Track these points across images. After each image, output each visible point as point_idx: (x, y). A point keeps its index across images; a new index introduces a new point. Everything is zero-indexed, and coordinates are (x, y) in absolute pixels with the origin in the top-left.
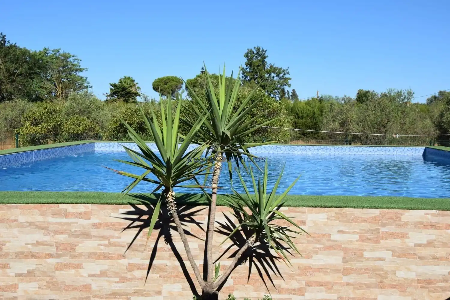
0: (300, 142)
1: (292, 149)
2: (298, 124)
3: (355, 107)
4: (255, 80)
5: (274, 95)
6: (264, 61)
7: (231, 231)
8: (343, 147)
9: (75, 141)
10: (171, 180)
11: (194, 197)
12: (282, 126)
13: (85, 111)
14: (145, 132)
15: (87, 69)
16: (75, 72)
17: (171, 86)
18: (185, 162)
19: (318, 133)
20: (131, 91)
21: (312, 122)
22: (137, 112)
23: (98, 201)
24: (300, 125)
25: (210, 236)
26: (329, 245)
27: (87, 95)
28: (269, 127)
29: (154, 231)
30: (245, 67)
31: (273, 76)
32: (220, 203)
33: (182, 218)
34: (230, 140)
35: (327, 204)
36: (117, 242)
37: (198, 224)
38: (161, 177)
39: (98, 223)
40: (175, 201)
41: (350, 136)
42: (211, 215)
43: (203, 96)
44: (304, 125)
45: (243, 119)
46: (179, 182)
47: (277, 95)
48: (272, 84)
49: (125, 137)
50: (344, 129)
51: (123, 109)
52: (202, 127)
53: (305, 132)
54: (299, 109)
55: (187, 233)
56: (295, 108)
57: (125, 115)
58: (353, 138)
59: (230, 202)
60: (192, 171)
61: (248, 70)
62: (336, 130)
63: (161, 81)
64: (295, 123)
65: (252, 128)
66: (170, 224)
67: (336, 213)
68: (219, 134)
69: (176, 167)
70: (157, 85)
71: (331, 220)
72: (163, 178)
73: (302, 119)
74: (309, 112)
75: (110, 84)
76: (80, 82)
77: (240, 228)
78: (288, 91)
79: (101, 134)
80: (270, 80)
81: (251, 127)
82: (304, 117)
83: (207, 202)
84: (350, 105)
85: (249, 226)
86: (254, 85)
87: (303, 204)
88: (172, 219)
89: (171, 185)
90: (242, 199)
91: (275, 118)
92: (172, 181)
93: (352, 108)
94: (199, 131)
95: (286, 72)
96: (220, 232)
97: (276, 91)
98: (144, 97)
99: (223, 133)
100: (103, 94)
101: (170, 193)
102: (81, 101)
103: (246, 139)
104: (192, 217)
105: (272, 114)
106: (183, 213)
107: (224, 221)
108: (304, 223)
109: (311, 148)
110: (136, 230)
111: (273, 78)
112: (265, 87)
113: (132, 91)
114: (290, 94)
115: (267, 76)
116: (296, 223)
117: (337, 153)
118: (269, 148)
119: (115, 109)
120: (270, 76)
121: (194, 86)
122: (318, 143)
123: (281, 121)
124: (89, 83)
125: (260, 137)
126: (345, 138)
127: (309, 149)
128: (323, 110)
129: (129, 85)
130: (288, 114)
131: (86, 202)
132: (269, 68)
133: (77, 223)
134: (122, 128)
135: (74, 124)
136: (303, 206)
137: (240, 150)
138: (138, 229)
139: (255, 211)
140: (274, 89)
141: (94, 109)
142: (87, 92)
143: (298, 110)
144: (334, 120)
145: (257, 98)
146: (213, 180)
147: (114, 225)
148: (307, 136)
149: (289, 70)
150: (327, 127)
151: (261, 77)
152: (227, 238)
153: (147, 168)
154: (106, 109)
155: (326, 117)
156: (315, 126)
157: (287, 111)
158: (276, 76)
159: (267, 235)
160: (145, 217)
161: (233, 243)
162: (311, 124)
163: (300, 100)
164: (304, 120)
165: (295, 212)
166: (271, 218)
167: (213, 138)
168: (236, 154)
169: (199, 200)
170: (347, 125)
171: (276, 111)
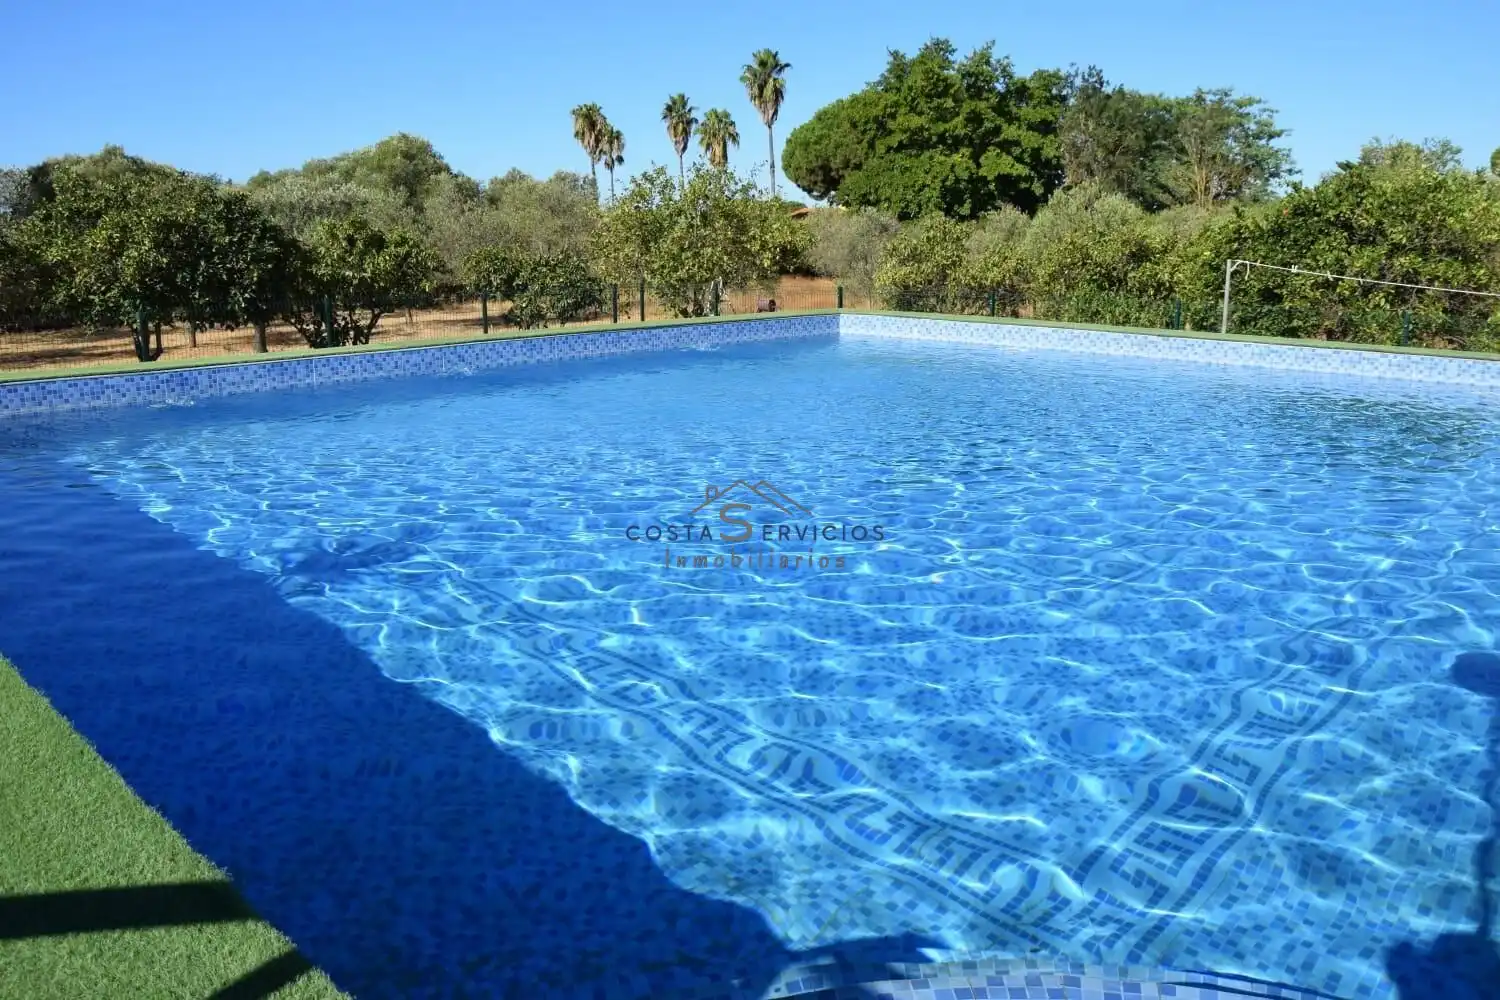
124: (1292, 163)
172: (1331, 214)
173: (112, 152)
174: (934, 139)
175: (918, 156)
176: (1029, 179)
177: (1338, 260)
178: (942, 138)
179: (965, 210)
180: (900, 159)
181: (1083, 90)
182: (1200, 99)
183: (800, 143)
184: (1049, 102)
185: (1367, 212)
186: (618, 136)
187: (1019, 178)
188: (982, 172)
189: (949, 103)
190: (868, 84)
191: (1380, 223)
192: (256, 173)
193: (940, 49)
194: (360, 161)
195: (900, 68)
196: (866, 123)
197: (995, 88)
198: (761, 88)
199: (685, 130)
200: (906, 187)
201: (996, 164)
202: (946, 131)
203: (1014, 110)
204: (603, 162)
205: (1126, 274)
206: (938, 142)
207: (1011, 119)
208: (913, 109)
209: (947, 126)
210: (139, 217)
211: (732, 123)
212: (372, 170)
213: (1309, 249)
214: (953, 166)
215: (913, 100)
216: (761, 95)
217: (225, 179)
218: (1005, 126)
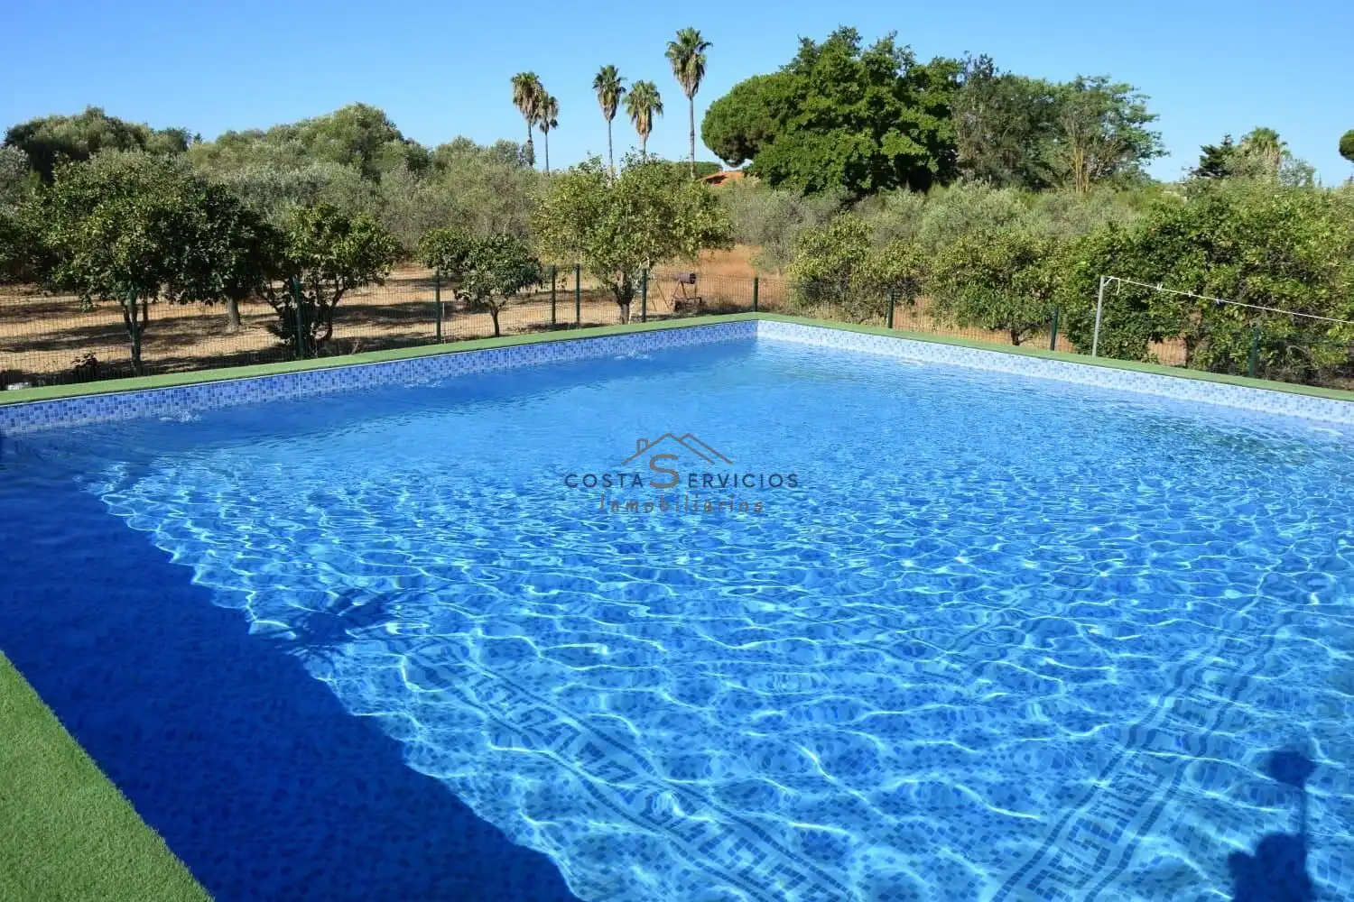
172: (1194, 233)
173: (93, 114)
174: (841, 119)
175: (825, 134)
176: (924, 157)
177: (1199, 277)
178: (847, 119)
179: (867, 184)
180: (809, 137)
181: (975, 76)
182: (1080, 85)
183: (717, 115)
184: (945, 88)
185: (1225, 233)
186: (553, 101)
187: (917, 157)
188: (884, 151)
189: (855, 87)
190: (781, 67)
191: (1236, 244)
192: (224, 133)
193: (847, 37)
194: (320, 127)
195: (810, 54)
196: (779, 102)
197: (896, 74)
198: (684, 63)
199: (614, 98)
200: (813, 162)
201: (896, 145)
202: (851, 112)
203: (914, 95)
204: (538, 125)
205: (1010, 276)
206: (844, 122)
207: (910, 103)
208: (822, 92)
209: (853, 108)
210: (131, 205)
211: (657, 94)
212: (331, 136)
213: (1173, 264)
214: (857, 145)
215: (822, 82)
216: (684, 69)
217: (194, 134)
218: (904, 110)
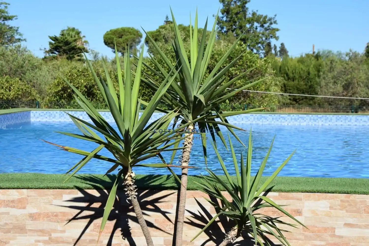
0: (291, 110)
1: (281, 119)
2: (288, 88)
3: (364, 64)
4: (233, 31)
5: (257, 51)
6: (245, 6)
7: (206, 222)
8: (347, 116)
9: (5, 108)
10: (130, 158)
11: (159, 179)
12: (267, 89)
13: (17, 71)
14: (94, 98)
15: (16, 16)
16: (3, 21)
17: (127, 40)
18: (148, 134)
19: (313, 98)
20: (76, 46)
21: (306, 85)
22: (83, 73)
23: (36, 184)
24: (291, 88)
25: (179, 229)
26: (332, 242)
27: (19, 51)
28: (251, 91)
29: (108, 222)
30: (221, 15)
31: (256, 27)
32: (191, 186)
33: (143, 206)
34: (204, 107)
35: (330, 189)
36: (61, 237)
37: (164, 213)
38: (117, 153)
39: (36, 213)
40: (135, 184)
41: (356, 102)
42: (180, 202)
43: (168, 52)
44: (296, 89)
45: (220, 81)
46: (139, 160)
47: (261, 51)
48: (255, 37)
49: (69, 104)
50: (348, 93)
51: (67, 69)
52: (168, 91)
53: (297, 98)
54: (290, 68)
55: (150, 224)
56: (285, 67)
57: (70, 76)
58: (360, 104)
59: (205, 185)
60: (156, 146)
61: (225, 19)
62: (338, 95)
63: (114, 34)
64: (285, 86)
65: (230, 92)
66: (128, 214)
67: (342, 201)
68: (190, 99)
69: (137, 141)
70: (110, 39)
71: (335, 209)
72: (120, 155)
73: (293, 81)
74: (302, 72)
75: (49, 37)
76: (9, 33)
77: (217, 219)
78: (275, 45)
79: (39, 100)
80: (252, 32)
81: (228, 91)
82: (296, 79)
83: (175, 185)
84: (357, 62)
85: (229, 216)
86: (231, 37)
87: (298, 189)
88: (130, 208)
89: (131, 163)
90: (219, 181)
91: (259, 80)
92: (132, 158)
93: (359, 65)
94: (165, 96)
95: (272, 21)
96: (192, 224)
97: (260, 45)
98: (93, 53)
99: (195, 98)
100: (40, 49)
101: (129, 174)
102: (11, 59)
103: (222, 106)
104: (157, 204)
105: (254, 74)
106: (145, 199)
107: (197, 210)
108: (299, 213)
109: (305, 118)
110: (85, 222)
111: (256, 29)
112: (246, 40)
113: (78, 46)
114: (278, 49)
115: (248, 26)
116: (289, 212)
117: (339, 123)
118: (252, 118)
119: (56, 68)
120: (252, 26)
121: (156, 40)
122: (314, 112)
123: (266, 84)
124: (20, 35)
125: (240, 104)
126: (350, 105)
127: (285, 119)
128: (321, 70)
129: (74, 39)
130: (276, 75)
131: (20, 186)
132: (250, 16)
133: (8, 213)
134: (65, 93)
135: (3, 88)
136: (298, 191)
137: (218, 120)
138: (88, 220)
139: (236, 196)
140: (257, 43)
141: (29, 68)
142: (19, 47)
143: (288, 70)
144: (335, 82)
145: (236, 55)
146: (182, 157)
147: (56, 216)
148: (300, 102)
149: (276, 19)
150: (326, 91)
151: (241, 27)
152: (201, 232)
153: (100, 142)
154: (45, 68)
155: (324, 78)
156: (310, 90)
157: (274, 70)
158: (261, 26)
159: (252, 227)
160: (96, 205)
161: (208, 238)
162: (305, 87)
163: (290, 57)
164: (296, 82)
165: (288, 198)
166: (257, 206)
167: (183, 104)
168: (211, 125)
169: (165, 183)
170: (352, 88)
171: (260, 71)
